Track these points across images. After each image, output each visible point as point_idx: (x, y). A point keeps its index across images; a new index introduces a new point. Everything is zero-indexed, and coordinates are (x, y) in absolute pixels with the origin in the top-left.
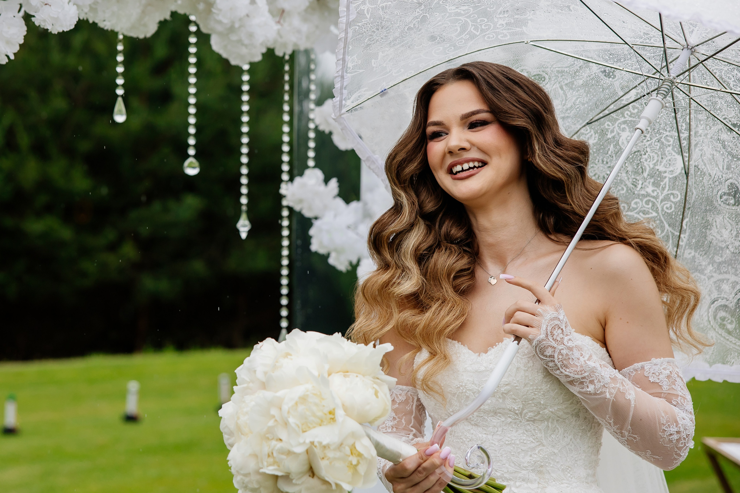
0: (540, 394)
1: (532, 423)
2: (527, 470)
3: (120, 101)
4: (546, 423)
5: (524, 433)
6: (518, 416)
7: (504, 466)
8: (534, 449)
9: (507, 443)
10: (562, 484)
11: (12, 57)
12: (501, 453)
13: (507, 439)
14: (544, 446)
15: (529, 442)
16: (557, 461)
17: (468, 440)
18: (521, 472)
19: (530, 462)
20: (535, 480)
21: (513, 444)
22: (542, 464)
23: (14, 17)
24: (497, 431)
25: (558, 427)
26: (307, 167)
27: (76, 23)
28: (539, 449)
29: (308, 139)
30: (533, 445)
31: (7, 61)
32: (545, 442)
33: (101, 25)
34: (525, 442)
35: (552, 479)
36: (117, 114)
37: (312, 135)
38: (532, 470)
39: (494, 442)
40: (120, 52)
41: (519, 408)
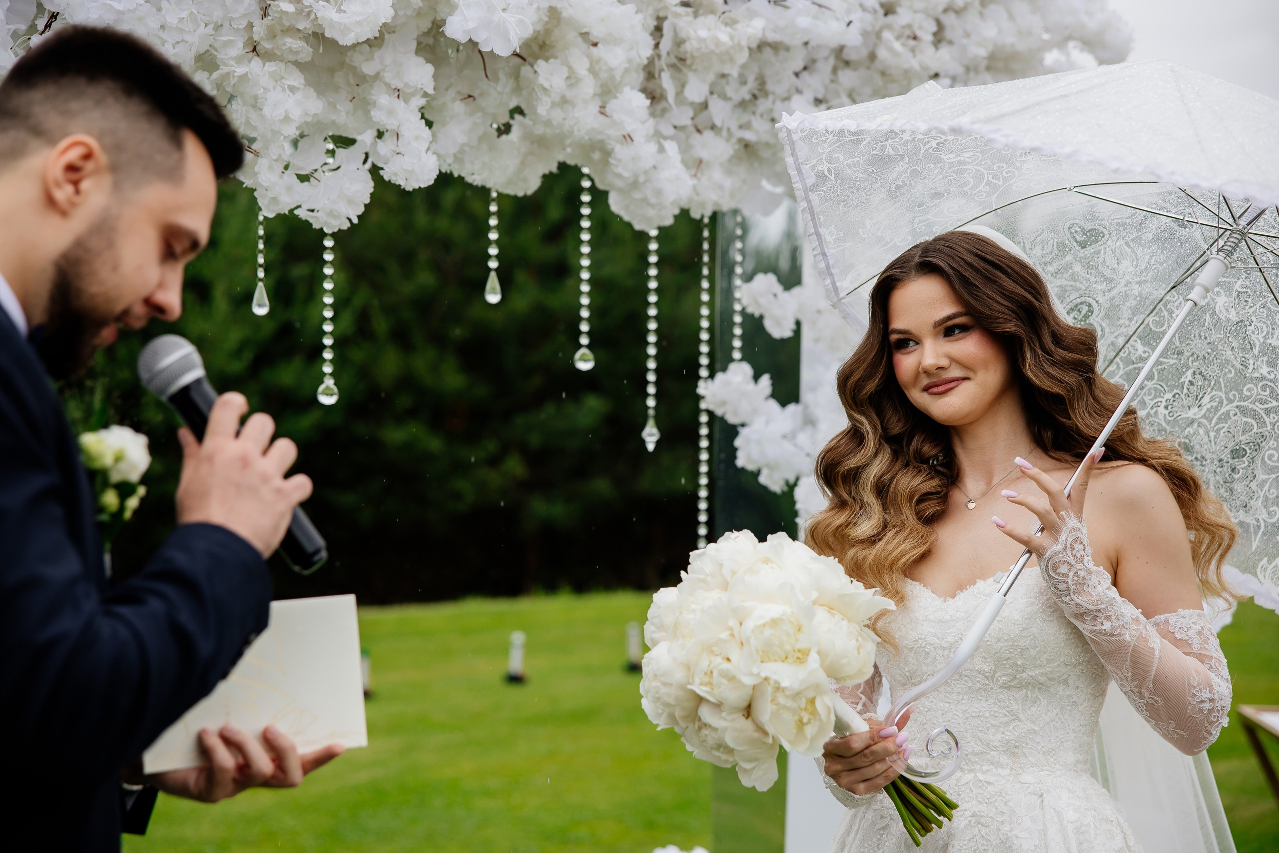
0: (1016, 653)
1: (1006, 691)
2: (998, 751)
3: (493, 275)
4: (1024, 691)
5: (995, 704)
6: (989, 680)
7: (968, 744)
8: (1007, 724)
9: (974, 714)
10: (1042, 771)
11: (355, 221)
12: (966, 728)
13: (974, 710)
14: (1020, 721)
15: (1001, 715)
16: (1037, 740)
17: (926, 710)
18: (989, 754)
19: (1002, 741)
20: (1008, 765)
21: (981, 716)
22: (1017, 744)
23: (358, 169)
24: (962, 700)
25: (1039, 697)
26: (732, 360)
27: (436, 177)
28: (1014, 724)
29: (733, 324)
30: (1006, 719)
31: (349, 225)
32: (1022, 716)
33: (469, 179)
34: (996, 715)
35: (1030, 764)
36: (490, 293)
37: (738, 319)
38: (1003, 751)
39: (958, 714)
40: (494, 214)
41: (991, 669)
